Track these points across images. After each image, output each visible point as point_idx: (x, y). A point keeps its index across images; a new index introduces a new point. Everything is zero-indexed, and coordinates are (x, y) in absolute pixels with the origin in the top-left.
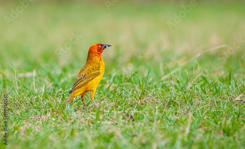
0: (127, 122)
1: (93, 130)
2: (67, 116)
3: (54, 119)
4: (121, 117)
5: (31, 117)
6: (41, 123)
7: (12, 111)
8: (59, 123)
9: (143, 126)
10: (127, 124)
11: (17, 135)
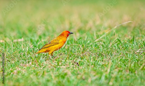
0: (75, 66)
1: (55, 72)
2: (40, 64)
3: (33, 66)
5: (20, 65)
6: (26, 68)
7: (9, 62)
8: (36, 68)
9: (84, 68)
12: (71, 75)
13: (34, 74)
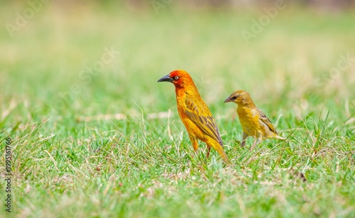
0: (295, 183)
1: (248, 194)
2: (212, 174)
3: (194, 178)
4: (288, 175)
5: (163, 175)
6: (177, 183)
7: (137, 166)
8: (201, 184)
9: (318, 188)
10: (296, 185)
11: (143, 200)
12: (286, 203)
13: (196, 198)
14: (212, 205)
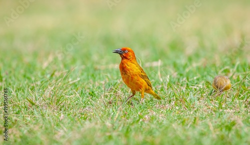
14: (190, 127)
